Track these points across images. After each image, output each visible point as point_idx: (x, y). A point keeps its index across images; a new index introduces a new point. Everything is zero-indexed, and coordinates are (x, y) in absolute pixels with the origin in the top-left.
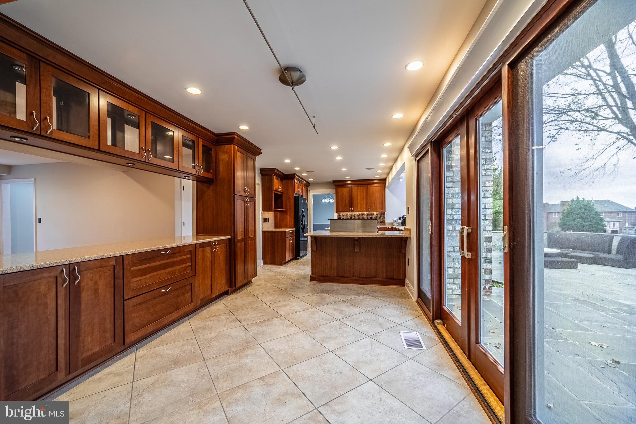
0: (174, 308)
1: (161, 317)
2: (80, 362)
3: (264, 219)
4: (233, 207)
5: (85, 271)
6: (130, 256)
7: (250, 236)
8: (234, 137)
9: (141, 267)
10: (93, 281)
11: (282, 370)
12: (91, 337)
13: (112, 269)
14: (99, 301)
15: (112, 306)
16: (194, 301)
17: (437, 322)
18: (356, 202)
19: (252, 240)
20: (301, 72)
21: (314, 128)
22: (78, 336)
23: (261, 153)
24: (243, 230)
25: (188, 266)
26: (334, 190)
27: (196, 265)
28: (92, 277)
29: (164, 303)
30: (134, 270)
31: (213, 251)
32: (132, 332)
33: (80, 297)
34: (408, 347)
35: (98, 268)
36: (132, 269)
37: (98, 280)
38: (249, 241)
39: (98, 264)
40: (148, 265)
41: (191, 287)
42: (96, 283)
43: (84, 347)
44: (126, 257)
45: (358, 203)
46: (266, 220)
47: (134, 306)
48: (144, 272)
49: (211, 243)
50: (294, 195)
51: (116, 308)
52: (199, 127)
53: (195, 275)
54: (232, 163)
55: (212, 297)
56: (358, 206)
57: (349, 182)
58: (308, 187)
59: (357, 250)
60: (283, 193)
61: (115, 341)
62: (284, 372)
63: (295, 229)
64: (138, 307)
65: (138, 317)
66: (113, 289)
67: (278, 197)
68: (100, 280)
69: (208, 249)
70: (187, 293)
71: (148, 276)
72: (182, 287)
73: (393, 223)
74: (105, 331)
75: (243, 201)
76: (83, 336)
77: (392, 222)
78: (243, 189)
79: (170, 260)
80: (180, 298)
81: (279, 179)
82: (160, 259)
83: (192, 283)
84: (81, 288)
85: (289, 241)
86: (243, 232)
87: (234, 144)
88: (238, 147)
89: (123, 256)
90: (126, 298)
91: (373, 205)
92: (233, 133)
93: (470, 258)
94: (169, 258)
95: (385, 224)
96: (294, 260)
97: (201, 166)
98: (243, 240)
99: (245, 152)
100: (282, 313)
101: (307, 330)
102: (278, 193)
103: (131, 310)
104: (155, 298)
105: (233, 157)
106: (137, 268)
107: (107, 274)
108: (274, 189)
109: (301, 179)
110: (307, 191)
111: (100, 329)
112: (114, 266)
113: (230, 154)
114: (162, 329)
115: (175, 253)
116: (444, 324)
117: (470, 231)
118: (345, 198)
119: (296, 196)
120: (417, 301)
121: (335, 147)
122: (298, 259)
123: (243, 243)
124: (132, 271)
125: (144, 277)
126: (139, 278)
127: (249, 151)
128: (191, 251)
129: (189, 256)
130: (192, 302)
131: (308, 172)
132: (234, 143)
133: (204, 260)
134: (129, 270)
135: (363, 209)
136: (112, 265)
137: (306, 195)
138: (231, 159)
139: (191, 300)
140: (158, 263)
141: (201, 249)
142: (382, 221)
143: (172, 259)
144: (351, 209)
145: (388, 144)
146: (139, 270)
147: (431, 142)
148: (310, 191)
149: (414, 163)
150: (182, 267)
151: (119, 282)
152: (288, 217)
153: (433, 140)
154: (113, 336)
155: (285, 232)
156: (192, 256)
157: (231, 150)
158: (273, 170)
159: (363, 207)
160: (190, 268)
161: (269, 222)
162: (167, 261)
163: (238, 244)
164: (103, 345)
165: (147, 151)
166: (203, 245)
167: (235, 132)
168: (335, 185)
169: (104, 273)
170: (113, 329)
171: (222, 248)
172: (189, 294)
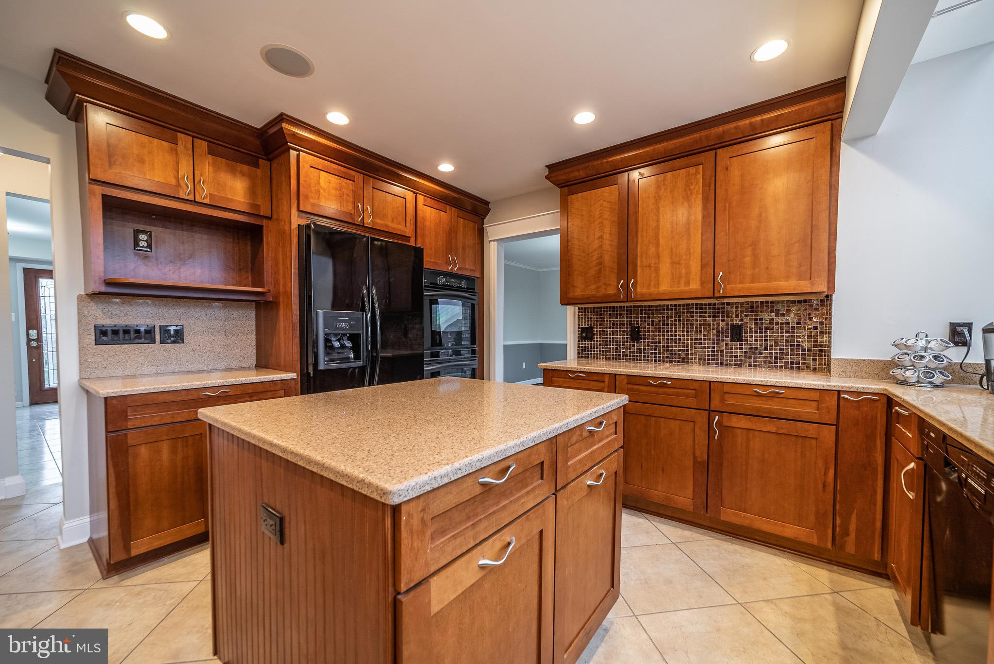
18: (652, 249)
45: (658, 256)
56: (657, 270)
73: (893, 364)
77: (887, 353)
91: (748, 259)
118: (602, 237)
135: (688, 283)
142: (806, 346)
144: (627, 286)
159: (688, 273)
168: (557, 185)
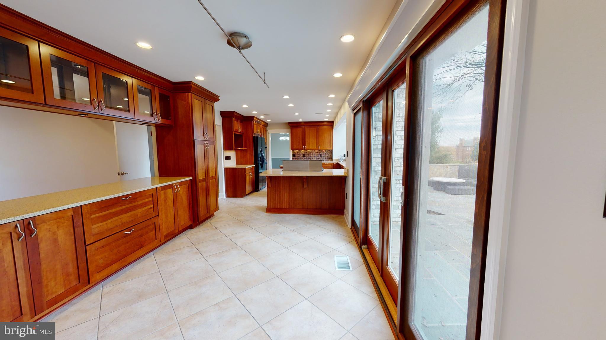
0: (138, 247)
1: (125, 256)
2: (45, 304)
3: (226, 157)
4: (193, 151)
5: (41, 224)
6: (89, 206)
7: (211, 175)
8: (191, 86)
9: (101, 214)
10: (51, 232)
11: (235, 296)
12: (54, 281)
13: (71, 220)
14: (59, 249)
15: (74, 251)
16: (158, 237)
17: (363, 247)
19: (212, 179)
20: (248, 38)
21: (265, 83)
22: (40, 282)
23: (219, 100)
24: (204, 171)
25: (151, 208)
26: (290, 130)
27: (159, 206)
28: (50, 229)
29: (127, 243)
30: (93, 218)
31: (175, 192)
32: (97, 272)
33: (39, 248)
34: (339, 269)
35: (55, 219)
36: (92, 216)
37: (57, 230)
38: (210, 180)
39: (54, 216)
40: (108, 212)
41: (154, 226)
42: (54, 233)
43: (47, 291)
44: (85, 206)
45: (309, 142)
46: (227, 158)
47: (97, 250)
48: (105, 218)
49: (172, 185)
50: (253, 135)
51: (78, 253)
52: (154, 76)
53: (158, 215)
54: (191, 110)
55: (176, 232)
56: (309, 145)
57: (303, 123)
58: (266, 127)
59: (305, 186)
60: (243, 133)
61: (79, 282)
62: (236, 297)
63: (254, 165)
64: (101, 250)
65: (102, 258)
66: (73, 237)
67: (238, 137)
68: (58, 230)
69: (170, 191)
70: (151, 231)
71: (110, 221)
72: (145, 227)
74: (68, 275)
75: (203, 146)
76: (46, 281)
78: (203, 133)
79: (131, 205)
80: (143, 237)
81: (239, 121)
82: (120, 204)
83: (155, 223)
84: (39, 240)
85: (249, 177)
86: (204, 173)
87: (191, 93)
88: (196, 95)
89: (81, 206)
90: (87, 243)
91: (323, 144)
92: (190, 83)
93: (385, 201)
94: (130, 203)
95: (332, 160)
96: (254, 192)
97: (158, 114)
98: (204, 180)
99: (203, 100)
100: (239, 244)
101: (259, 259)
102: (238, 133)
103: (93, 253)
104: (118, 240)
105: (190, 105)
106: (97, 215)
107: (65, 224)
108: (234, 130)
109: (260, 121)
110: (266, 131)
111: (63, 273)
112: (73, 216)
113: (187, 102)
114: (127, 265)
115: (136, 198)
116: (368, 249)
117: (385, 181)
118: (299, 138)
119: (255, 136)
120: (351, 229)
121: (286, 97)
122: (257, 191)
123: (205, 182)
124: (92, 219)
125: (106, 222)
126: (100, 224)
127: (206, 99)
128: (152, 194)
129: (151, 199)
130: (156, 239)
131: (265, 115)
132: (191, 91)
133: (166, 201)
134: (89, 218)
136: (71, 216)
137: (265, 134)
138: (189, 107)
139: (155, 237)
140: (119, 209)
141: (163, 192)
143: (133, 204)
144: (304, 147)
145: (332, 96)
146: (99, 217)
147: (363, 101)
148: (268, 130)
149: (352, 115)
150: (144, 209)
151: (79, 230)
152: (248, 155)
153: (365, 100)
154: (78, 278)
155: (245, 169)
156: (154, 198)
157: (188, 98)
158: (233, 113)
159: (314, 146)
160: (153, 209)
161: (230, 159)
162: (128, 206)
163: (199, 184)
164: (68, 287)
165: (100, 102)
166: (164, 188)
167: (191, 82)
168: (290, 126)
169: (63, 224)
170: (77, 271)
171: (184, 189)
172: (153, 232)
